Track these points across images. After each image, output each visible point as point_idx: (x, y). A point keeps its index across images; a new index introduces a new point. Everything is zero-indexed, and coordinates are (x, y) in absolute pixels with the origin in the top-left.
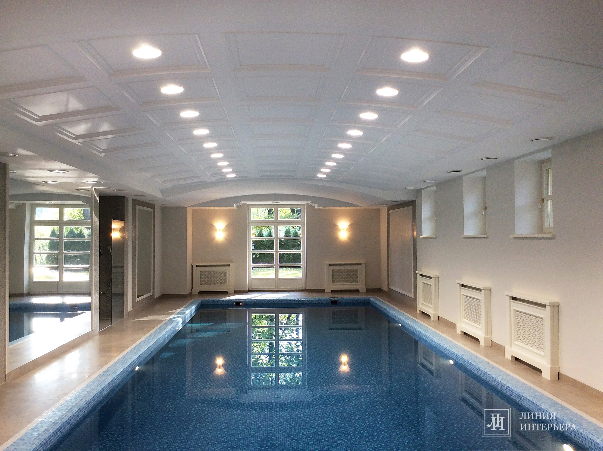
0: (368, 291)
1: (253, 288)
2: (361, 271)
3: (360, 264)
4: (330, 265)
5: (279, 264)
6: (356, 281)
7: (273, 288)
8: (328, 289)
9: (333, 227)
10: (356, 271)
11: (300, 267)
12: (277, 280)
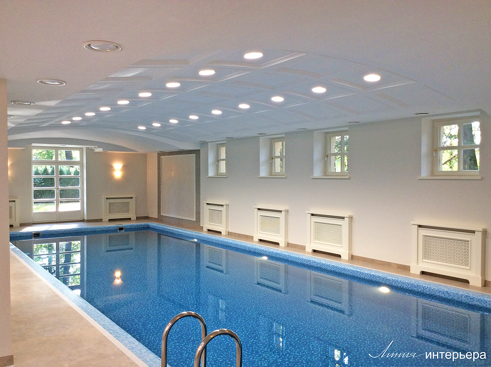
0: (138, 218)
1: (36, 220)
2: (132, 202)
3: (132, 198)
4: (107, 198)
5: (60, 199)
6: (128, 211)
7: (55, 219)
8: (106, 218)
9: (110, 168)
10: (128, 203)
11: (78, 201)
12: (57, 213)
